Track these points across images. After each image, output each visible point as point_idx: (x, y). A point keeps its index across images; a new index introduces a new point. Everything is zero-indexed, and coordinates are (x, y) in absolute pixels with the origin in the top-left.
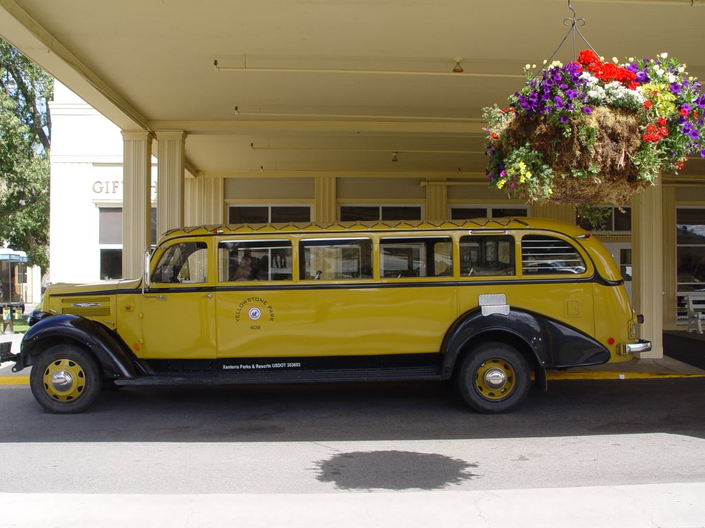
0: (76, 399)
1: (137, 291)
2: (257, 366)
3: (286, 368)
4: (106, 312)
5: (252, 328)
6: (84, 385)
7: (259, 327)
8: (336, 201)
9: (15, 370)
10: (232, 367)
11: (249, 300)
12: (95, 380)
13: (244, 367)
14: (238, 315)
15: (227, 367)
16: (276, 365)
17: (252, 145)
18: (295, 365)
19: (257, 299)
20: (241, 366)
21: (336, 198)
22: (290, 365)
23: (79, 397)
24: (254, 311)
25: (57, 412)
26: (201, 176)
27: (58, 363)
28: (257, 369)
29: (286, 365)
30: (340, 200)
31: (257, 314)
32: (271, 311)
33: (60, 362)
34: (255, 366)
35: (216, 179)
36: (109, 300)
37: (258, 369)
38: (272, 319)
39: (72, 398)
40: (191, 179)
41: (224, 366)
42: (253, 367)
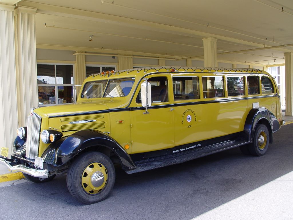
1: (127, 109)
2: (186, 148)
4: (103, 125)
5: (188, 127)
7: (191, 126)
10: (176, 151)
13: (181, 150)
16: (193, 147)
18: (199, 145)
24: (189, 117)
27: (92, 167)
28: (186, 150)
29: (196, 146)
31: (190, 119)
32: (195, 116)
33: (93, 165)
36: (103, 117)
41: (174, 151)
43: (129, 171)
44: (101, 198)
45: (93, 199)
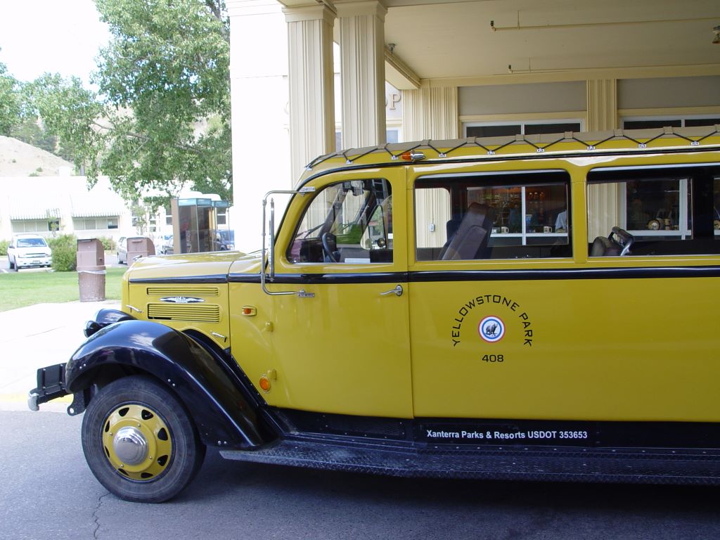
0: (158, 479)
2: (497, 434)
3: (557, 441)
4: (213, 315)
5: (486, 358)
6: (169, 454)
7: (500, 358)
8: (618, 114)
9: (72, 411)
10: (445, 435)
11: (480, 300)
12: (189, 446)
13: (470, 436)
14: (456, 331)
15: (435, 435)
16: (537, 435)
17: (492, 24)
18: (574, 435)
19: (497, 299)
20: (464, 433)
21: (618, 109)
22: (564, 435)
23: (162, 475)
24: (491, 324)
25: (128, 499)
26: (427, 86)
27: (123, 413)
28: (494, 441)
29: (558, 435)
30: (623, 112)
31: (497, 331)
32: (527, 325)
33: (128, 409)
34: (492, 434)
35: (447, 90)
36: (216, 292)
37: (499, 441)
38: (528, 341)
39: (150, 475)
40: (413, 91)
41: (429, 432)
42: (489, 435)
43: (228, 452)
44: (149, 494)
45: (127, 491)
